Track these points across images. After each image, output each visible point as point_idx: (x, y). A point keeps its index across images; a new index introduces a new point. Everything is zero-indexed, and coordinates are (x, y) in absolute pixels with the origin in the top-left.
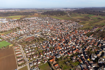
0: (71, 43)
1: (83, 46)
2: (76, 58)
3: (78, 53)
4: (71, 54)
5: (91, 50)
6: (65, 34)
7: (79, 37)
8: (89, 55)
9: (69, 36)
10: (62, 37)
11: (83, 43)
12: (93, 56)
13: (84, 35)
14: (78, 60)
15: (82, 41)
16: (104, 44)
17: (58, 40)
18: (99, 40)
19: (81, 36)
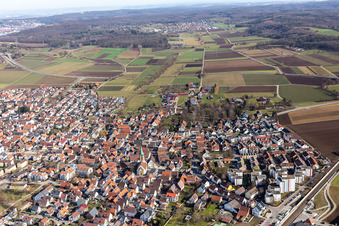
0: (148, 166)
1: (188, 162)
2: (199, 198)
3: (192, 184)
4: (176, 193)
5: (216, 164)
6: (91, 146)
7: (151, 140)
8: (224, 176)
10: (91, 158)
12: (234, 176)
13: (159, 129)
14: (209, 200)
15: (172, 150)
16: (233, 140)
17: (89, 172)
18: (214, 133)
19: (153, 134)
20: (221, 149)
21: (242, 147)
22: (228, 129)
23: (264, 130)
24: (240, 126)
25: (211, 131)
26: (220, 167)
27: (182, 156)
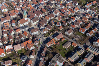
5: (65, 43)
20: (86, 33)
26: (64, 47)
27: (57, 25)
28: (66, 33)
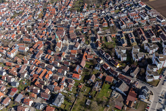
0: (62, 43)
1: (88, 38)
3: (91, 61)
4: (80, 72)
6: (33, 25)
7: (66, 20)
8: (113, 54)
9: (44, 27)
10: (29, 37)
11: (82, 32)
12: (120, 53)
13: (71, 11)
15: (78, 28)
16: (115, 17)
17: (26, 50)
18: (103, 12)
19: (68, 15)
20: (109, 25)
21: (123, 24)
22: (111, 8)
23: (133, 7)
24: (119, 4)
25: (102, 11)
26: (109, 42)
27: (84, 32)
28: (99, 32)
